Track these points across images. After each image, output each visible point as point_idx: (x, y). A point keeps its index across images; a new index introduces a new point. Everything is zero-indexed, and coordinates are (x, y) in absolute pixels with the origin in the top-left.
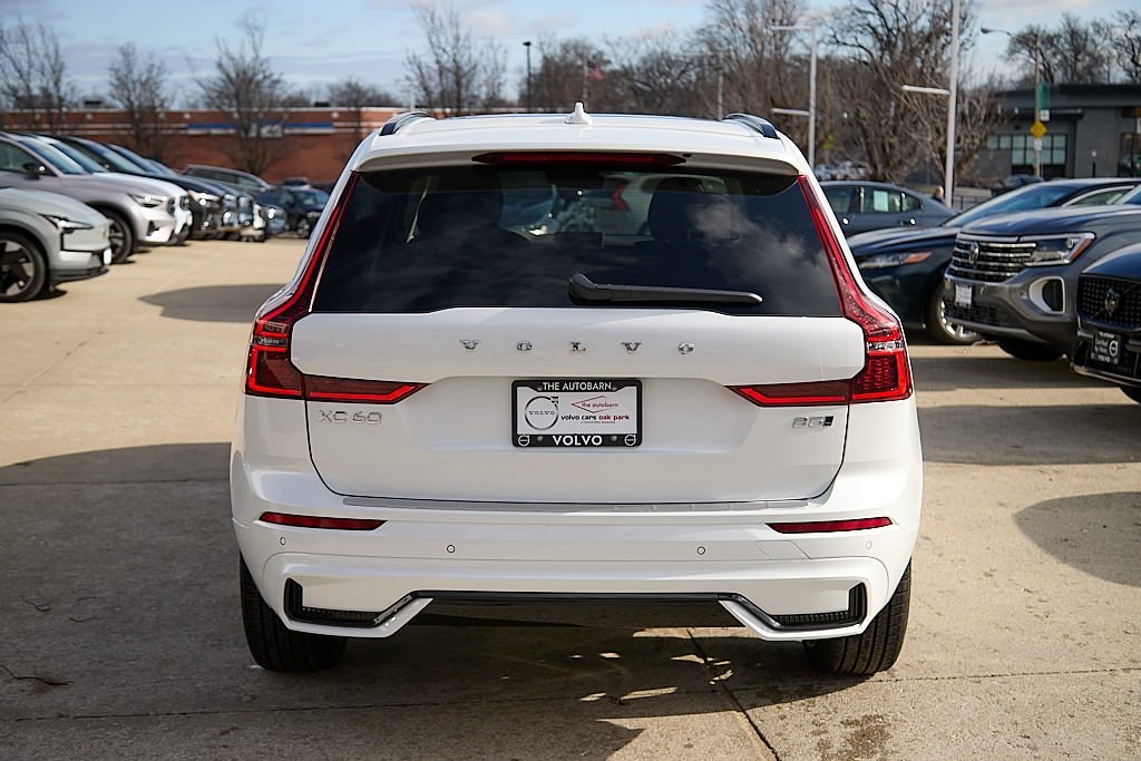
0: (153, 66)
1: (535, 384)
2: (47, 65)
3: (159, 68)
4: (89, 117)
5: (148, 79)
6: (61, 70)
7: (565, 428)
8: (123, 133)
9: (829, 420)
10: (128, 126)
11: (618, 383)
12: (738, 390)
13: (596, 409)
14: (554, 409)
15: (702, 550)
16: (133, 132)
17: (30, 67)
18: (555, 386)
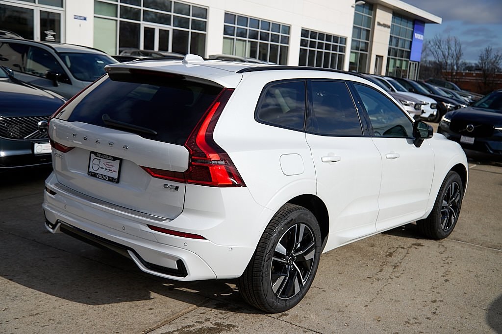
0: (498, 56)
1: (95, 153)
2: (455, 54)
3: (500, 57)
4: (464, 74)
5: (495, 61)
6: (460, 55)
7: (101, 172)
8: (480, 81)
9: (177, 188)
10: (482, 79)
11: (115, 159)
12: (144, 168)
13: (108, 166)
14: (99, 164)
15: (124, 228)
16: (484, 81)
17: (449, 54)
18: (99, 155)
